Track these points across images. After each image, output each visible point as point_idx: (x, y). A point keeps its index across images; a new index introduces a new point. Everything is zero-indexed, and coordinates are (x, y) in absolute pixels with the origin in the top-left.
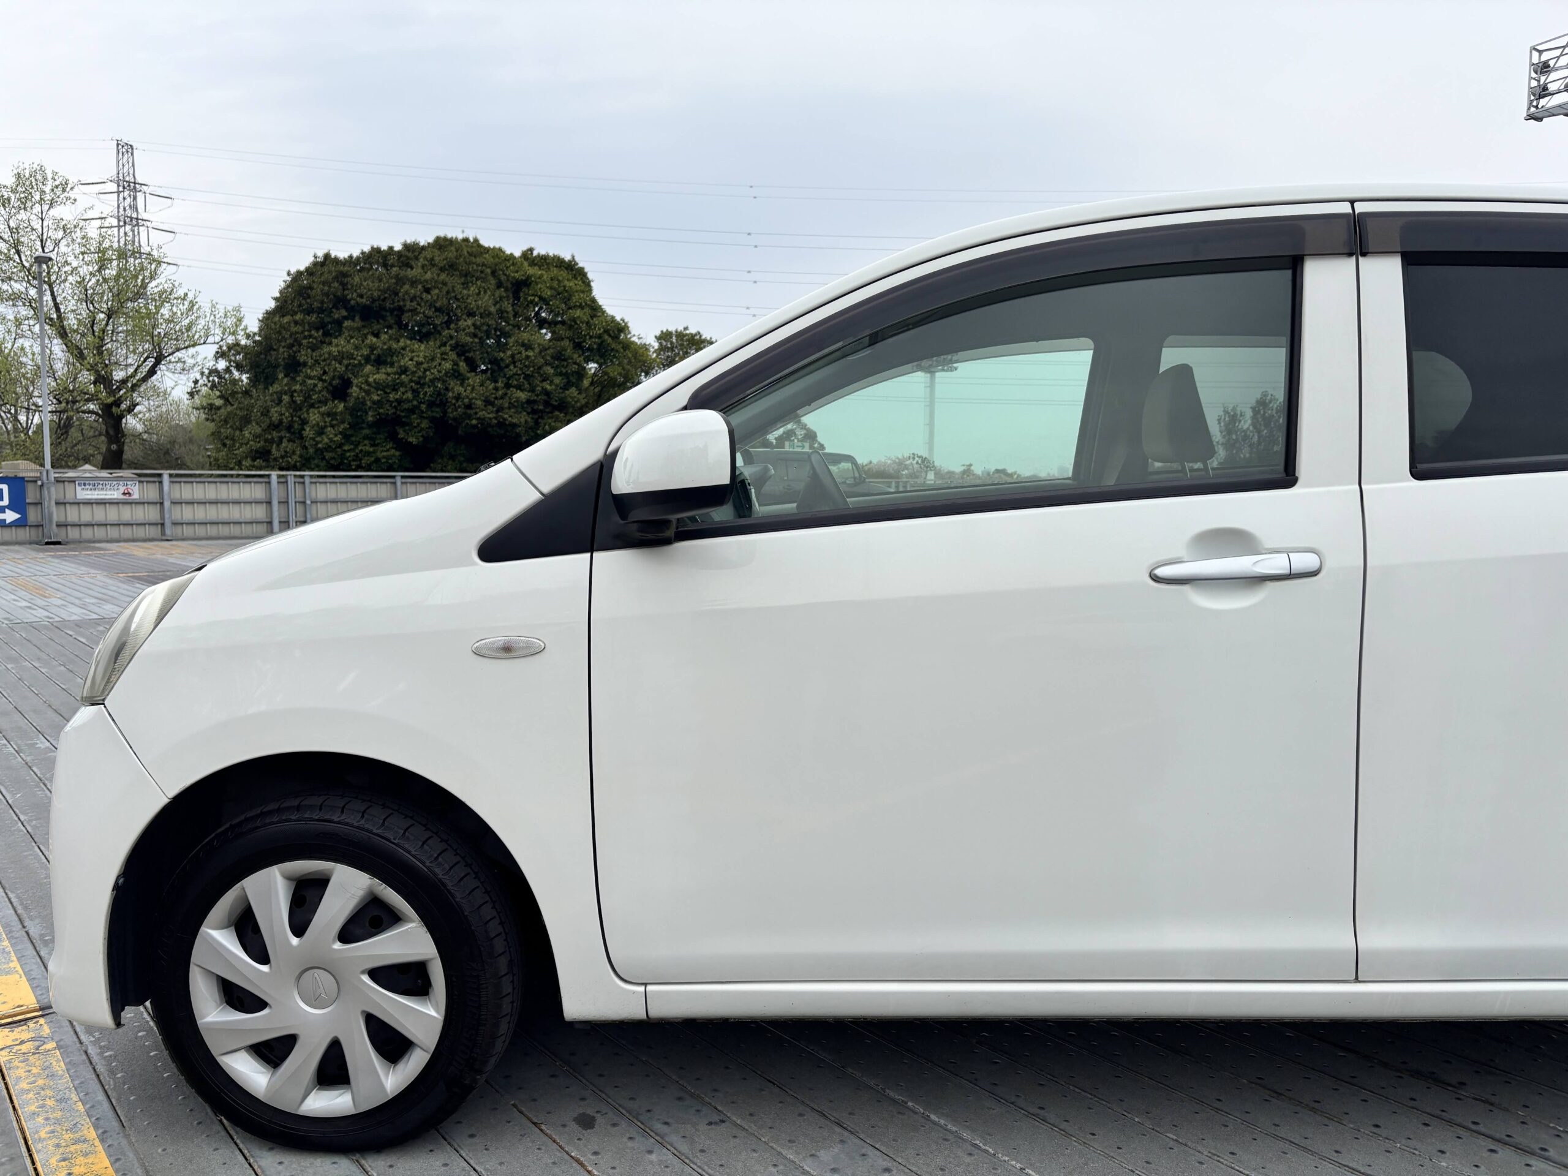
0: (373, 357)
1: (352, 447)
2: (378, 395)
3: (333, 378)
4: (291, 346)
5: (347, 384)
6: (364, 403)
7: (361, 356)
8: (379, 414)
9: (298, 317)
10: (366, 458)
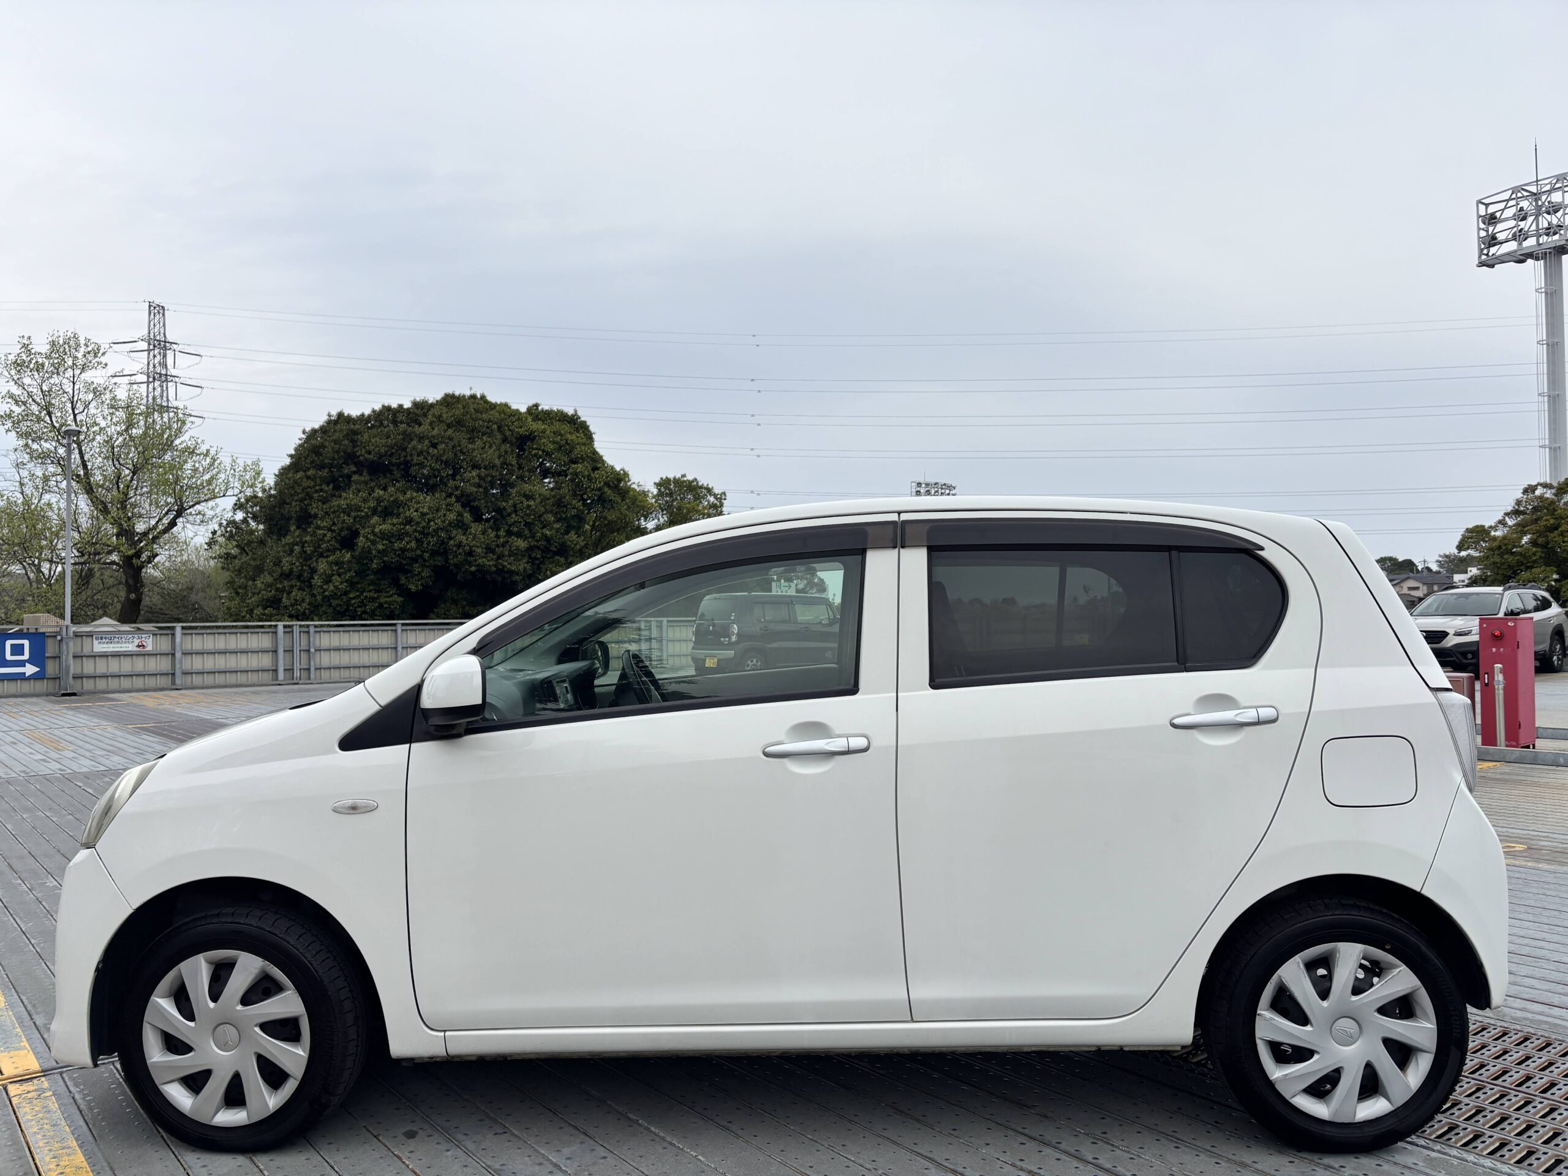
0: (379, 509)
1: (358, 593)
2: (383, 544)
3: (342, 530)
4: (302, 500)
5: (355, 534)
6: (370, 552)
7: (368, 508)
8: (384, 562)
9: (311, 472)
10: (370, 604)
